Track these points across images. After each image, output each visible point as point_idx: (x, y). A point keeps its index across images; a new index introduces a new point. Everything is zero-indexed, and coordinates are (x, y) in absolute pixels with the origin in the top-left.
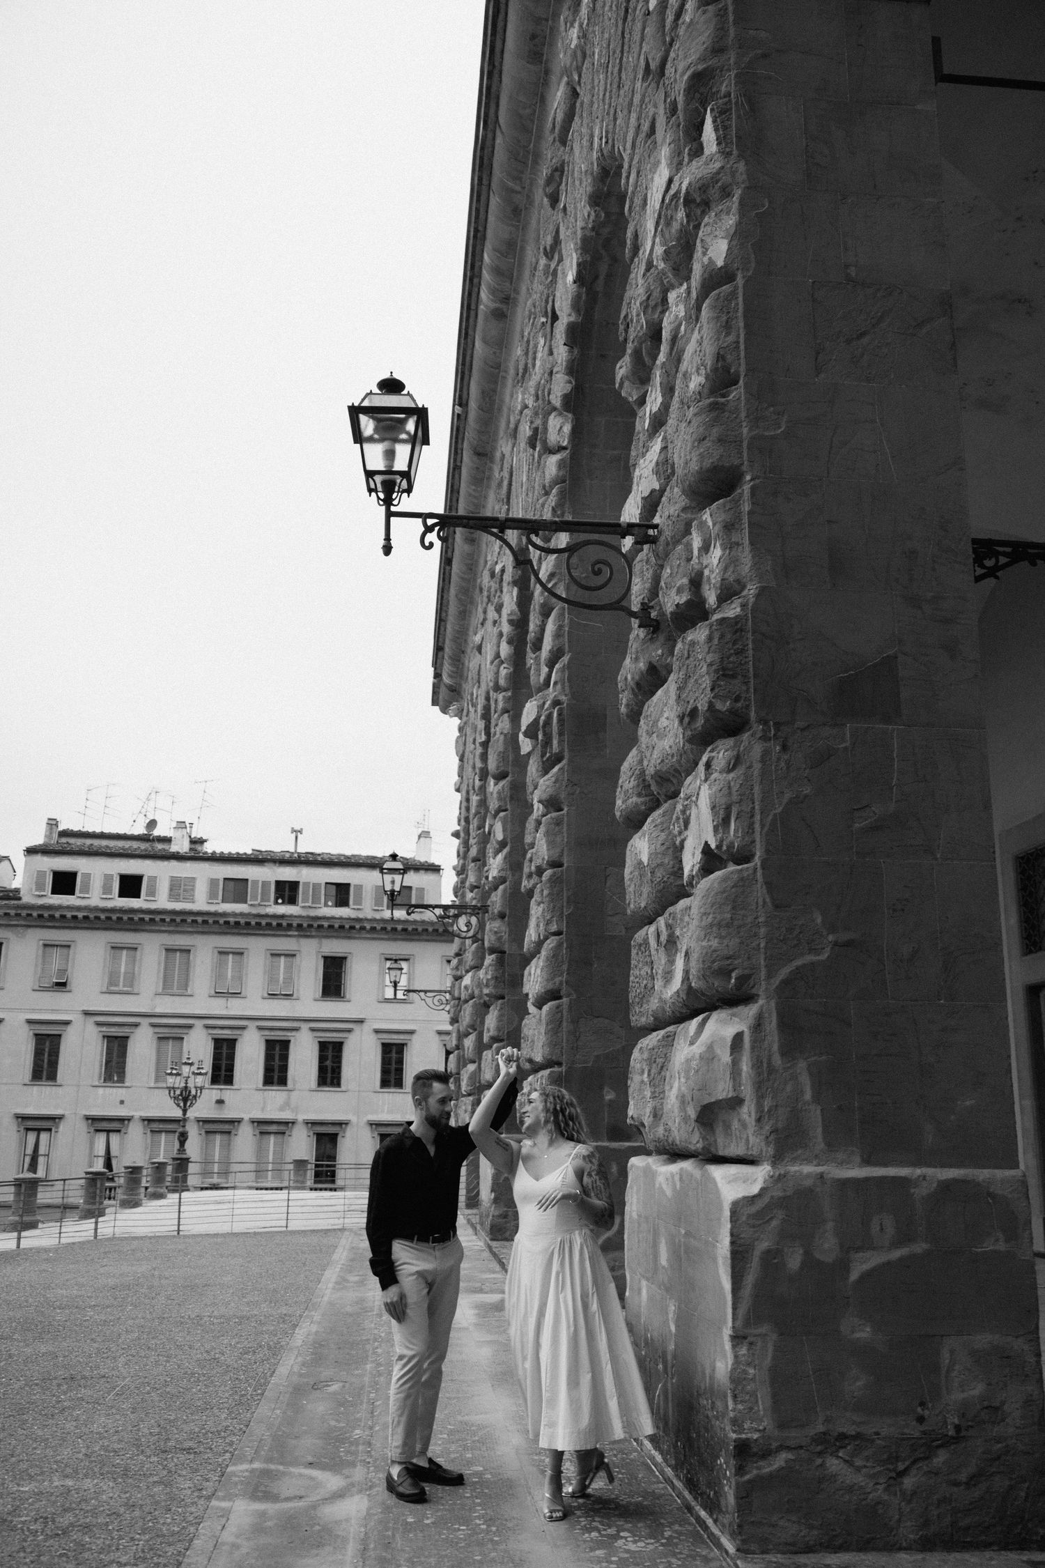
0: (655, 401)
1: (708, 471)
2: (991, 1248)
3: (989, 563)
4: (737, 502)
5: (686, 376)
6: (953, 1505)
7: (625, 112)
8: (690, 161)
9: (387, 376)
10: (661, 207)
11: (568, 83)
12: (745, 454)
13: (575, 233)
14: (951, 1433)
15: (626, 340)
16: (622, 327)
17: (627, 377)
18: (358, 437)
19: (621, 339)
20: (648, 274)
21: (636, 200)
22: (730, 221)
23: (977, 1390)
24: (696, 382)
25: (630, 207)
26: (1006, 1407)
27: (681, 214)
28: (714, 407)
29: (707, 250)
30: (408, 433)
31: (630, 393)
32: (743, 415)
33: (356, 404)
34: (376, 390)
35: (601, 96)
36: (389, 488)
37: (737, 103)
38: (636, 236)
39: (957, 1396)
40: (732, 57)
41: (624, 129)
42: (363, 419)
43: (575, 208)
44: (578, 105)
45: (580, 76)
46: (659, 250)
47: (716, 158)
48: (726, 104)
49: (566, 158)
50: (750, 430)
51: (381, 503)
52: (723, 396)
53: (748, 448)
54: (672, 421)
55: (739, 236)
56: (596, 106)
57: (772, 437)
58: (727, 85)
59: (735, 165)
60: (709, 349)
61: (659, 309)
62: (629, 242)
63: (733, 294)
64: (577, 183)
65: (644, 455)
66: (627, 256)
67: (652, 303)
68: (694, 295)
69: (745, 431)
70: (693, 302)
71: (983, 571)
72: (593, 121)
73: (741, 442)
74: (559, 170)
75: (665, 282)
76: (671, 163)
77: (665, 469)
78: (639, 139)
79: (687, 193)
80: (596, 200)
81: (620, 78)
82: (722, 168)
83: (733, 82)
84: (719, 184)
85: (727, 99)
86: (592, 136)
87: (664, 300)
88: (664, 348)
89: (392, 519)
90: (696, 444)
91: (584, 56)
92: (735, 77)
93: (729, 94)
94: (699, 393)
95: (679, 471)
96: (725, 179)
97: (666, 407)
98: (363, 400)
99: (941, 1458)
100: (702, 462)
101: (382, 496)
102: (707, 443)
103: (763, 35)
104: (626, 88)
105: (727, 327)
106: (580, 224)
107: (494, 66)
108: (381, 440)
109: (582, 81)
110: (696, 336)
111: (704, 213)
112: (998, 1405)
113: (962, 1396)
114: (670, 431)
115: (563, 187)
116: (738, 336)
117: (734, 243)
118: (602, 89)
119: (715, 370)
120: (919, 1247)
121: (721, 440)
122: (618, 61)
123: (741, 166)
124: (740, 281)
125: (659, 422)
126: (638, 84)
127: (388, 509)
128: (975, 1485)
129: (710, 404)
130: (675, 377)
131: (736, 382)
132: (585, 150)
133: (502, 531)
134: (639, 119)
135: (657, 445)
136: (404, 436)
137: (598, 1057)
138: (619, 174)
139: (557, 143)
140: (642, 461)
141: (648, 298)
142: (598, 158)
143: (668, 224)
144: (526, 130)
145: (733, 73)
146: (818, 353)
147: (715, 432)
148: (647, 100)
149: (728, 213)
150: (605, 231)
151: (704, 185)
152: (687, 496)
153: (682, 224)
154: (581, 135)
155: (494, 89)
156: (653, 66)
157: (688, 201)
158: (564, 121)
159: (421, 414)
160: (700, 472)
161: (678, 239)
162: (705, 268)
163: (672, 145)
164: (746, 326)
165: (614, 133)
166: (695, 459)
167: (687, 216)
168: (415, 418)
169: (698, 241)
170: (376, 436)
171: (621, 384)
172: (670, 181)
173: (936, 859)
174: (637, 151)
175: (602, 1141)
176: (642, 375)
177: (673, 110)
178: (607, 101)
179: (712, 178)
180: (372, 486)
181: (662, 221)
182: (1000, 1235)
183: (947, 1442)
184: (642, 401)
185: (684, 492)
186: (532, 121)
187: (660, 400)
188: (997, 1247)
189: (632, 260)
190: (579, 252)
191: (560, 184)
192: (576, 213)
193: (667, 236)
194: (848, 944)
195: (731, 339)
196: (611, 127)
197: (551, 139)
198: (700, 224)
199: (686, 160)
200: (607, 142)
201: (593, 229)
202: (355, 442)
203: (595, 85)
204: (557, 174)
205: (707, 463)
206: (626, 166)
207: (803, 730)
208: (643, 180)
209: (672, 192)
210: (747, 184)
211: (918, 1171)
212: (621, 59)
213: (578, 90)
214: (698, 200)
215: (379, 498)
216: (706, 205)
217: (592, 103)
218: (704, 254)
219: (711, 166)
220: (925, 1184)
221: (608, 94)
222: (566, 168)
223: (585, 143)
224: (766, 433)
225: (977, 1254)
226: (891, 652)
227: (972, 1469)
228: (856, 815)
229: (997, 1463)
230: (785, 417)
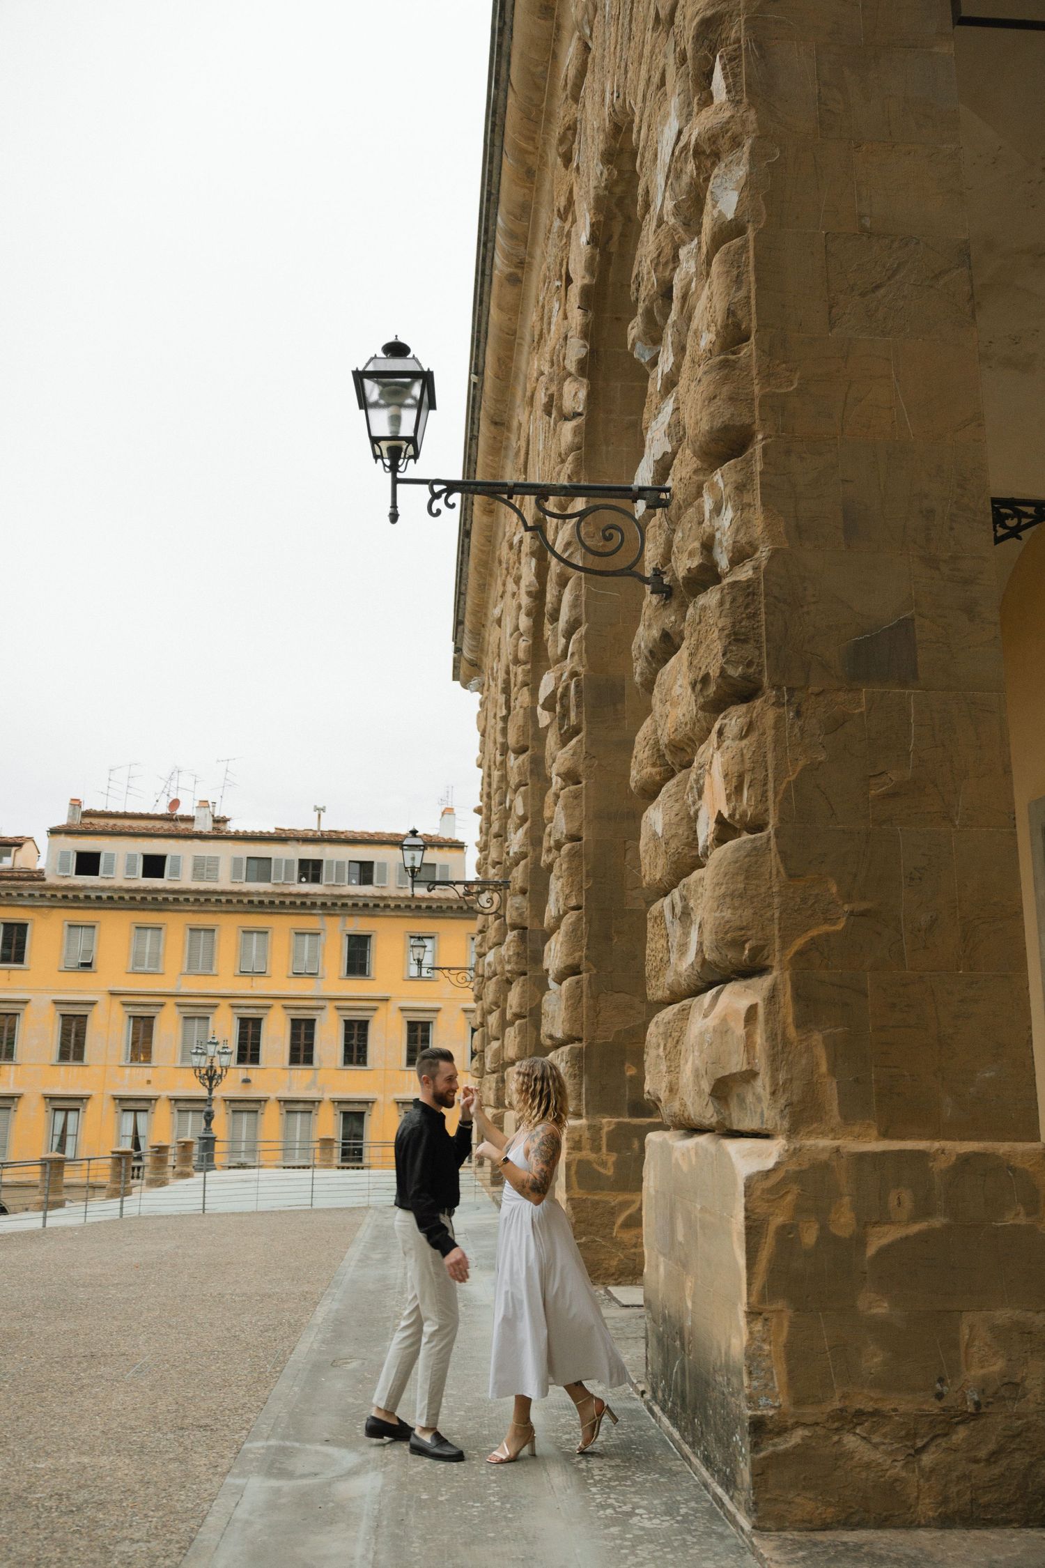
0: (666, 361)
1: (719, 430)
2: (1011, 1222)
3: (1011, 523)
4: (748, 462)
5: (697, 334)
6: (973, 1481)
7: (636, 65)
8: (700, 111)
9: (391, 339)
10: (671, 161)
11: (580, 39)
12: (757, 413)
13: (588, 192)
14: (971, 1409)
15: (637, 299)
16: (633, 287)
17: (639, 338)
18: (363, 403)
19: (633, 298)
20: (659, 230)
21: (646, 155)
22: (741, 172)
23: (998, 1365)
24: (707, 339)
25: (641, 163)
26: (1027, 1383)
27: (691, 167)
28: (724, 364)
29: (717, 202)
30: (414, 398)
31: (642, 354)
32: (754, 372)
33: (360, 369)
34: (381, 354)
35: (612, 49)
36: (395, 454)
37: (746, 49)
38: (648, 192)
39: (976, 1372)
41: (635, 83)
42: (368, 384)
43: (588, 167)
44: (590, 60)
45: (592, 30)
46: (669, 205)
47: (725, 107)
48: (735, 50)
49: (578, 115)
50: (761, 388)
51: (387, 469)
52: (734, 353)
53: (760, 406)
54: (683, 382)
55: (750, 186)
56: (607, 60)
57: (787, 395)
58: (736, 30)
59: (745, 114)
60: (720, 305)
61: (671, 266)
62: (640, 199)
63: (744, 247)
64: (590, 141)
65: (656, 417)
66: (638, 213)
67: (662, 260)
68: (704, 250)
69: (756, 389)
70: (703, 257)
71: (1007, 531)
72: (605, 76)
73: (753, 399)
74: (572, 129)
75: (676, 237)
76: (681, 115)
77: (676, 431)
78: (650, 92)
79: (697, 144)
80: (609, 157)
81: (631, 29)
82: (732, 117)
83: (743, 27)
84: (729, 134)
85: (736, 45)
86: (603, 92)
87: (676, 258)
88: (676, 305)
89: (399, 486)
90: (706, 403)
91: (596, 10)
92: (745, 22)
93: (738, 40)
94: (710, 350)
95: (690, 432)
96: (735, 128)
97: (677, 367)
98: (368, 364)
99: (961, 1434)
100: (712, 421)
101: (388, 462)
102: (718, 402)
104: (637, 39)
105: (738, 281)
106: (593, 183)
107: (505, 23)
108: (387, 405)
109: (594, 35)
110: (706, 292)
111: (714, 164)
112: (1017, 1380)
113: (982, 1372)
114: (681, 391)
115: (576, 146)
116: (749, 291)
117: (745, 194)
118: (613, 42)
119: (725, 326)
120: (938, 1222)
121: (732, 399)
122: (628, 12)
123: (752, 115)
124: (750, 233)
125: (671, 382)
126: (649, 34)
127: (394, 476)
128: (995, 1462)
129: (721, 362)
130: (686, 336)
131: (747, 339)
132: (597, 106)
133: (510, 497)
134: (649, 71)
135: (669, 406)
136: (409, 401)
137: (619, 1032)
138: (630, 130)
139: (570, 101)
140: (654, 423)
141: (659, 255)
142: (610, 114)
143: (678, 177)
144: (538, 88)
145: (742, 19)
146: (831, 307)
147: (726, 390)
148: (657, 50)
149: (738, 164)
150: (618, 190)
151: (713, 136)
152: (698, 457)
153: (692, 177)
154: (593, 91)
155: (504, 48)
156: (662, 14)
157: (698, 153)
158: (576, 77)
159: (427, 378)
160: (710, 432)
161: (689, 193)
162: (715, 220)
163: (682, 96)
164: (757, 280)
165: (625, 86)
166: (705, 419)
167: (698, 168)
168: (421, 381)
169: (708, 194)
170: (382, 402)
171: (634, 345)
172: (680, 132)
173: (954, 826)
174: (648, 104)
175: (623, 1117)
176: (654, 336)
177: (683, 59)
178: (618, 54)
179: (722, 128)
180: (378, 452)
181: (672, 175)
182: (1021, 1209)
183: (966, 1418)
184: (654, 363)
185: (694, 453)
186: (545, 79)
187: (671, 360)
188: (1017, 1222)
189: (643, 218)
190: (592, 211)
191: (574, 142)
192: (588, 172)
193: (677, 190)
194: (863, 914)
195: (742, 293)
196: (622, 80)
197: (564, 96)
198: (710, 176)
199: (695, 109)
200: (618, 97)
201: (606, 187)
202: (361, 408)
203: (606, 38)
204: (570, 132)
205: (718, 423)
206: (637, 120)
208: (653, 133)
209: (681, 144)
210: (758, 134)
211: (937, 1145)
212: (632, 9)
213: (590, 44)
214: (708, 151)
215: (385, 465)
216: (716, 156)
217: (604, 56)
218: (714, 207)
219: (720, 115)
220: (943, 1158)
221: (618, 47)
222: (578, 126)
223: (597, 99)
224: (777, 391)
225: (998, 1228)
226: (908, 615)
227: (992, 1446)
228: (873, 781)
229: (1018, 1440)
230: (798, 375)
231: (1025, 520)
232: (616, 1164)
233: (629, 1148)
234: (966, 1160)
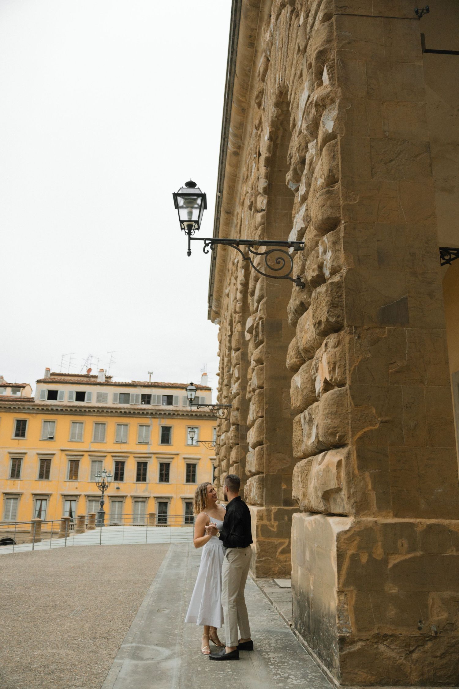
0: (302, 190)
1: (326, 219)
2: (450, 554)
3: (447, 258)
4: (338, 233)
5: (316, 179)
6: (434, 666)
7: (290, 68)
8: (318, 88)
9: (189, 180)
10: (305, 108)
11: (265, 56)
12: (341, 212)
13: (268, 119)
14: (433, 634)
15: (290, 164)
16: (288, 159)
17: (291, 180)
18: (177, 206)
19: (288, 163)
20: (300, 136)
21: (294, 105)
22: (335, 113)
23: (445, 616)
24: (320, 181)
25: (292, 108)
27: (313, 111)
28: (328, 192)
29: (325, 125)
30: (198, 204)
31: (292, 186)
32: (340, 195)
33: (176, 193)
34: (185, 187)
35: (279, 61)
36: (190, 228)
37: (337, 63)
38: (294, 120)
39: (435, 619)
40: (335, 44)
41: (289, 75)
42: (179, 199)
43: (268, 108)
44: (269, 65)
45: (270, 53)
46: (304, 126)
47: (328, 86)
48: (332, 64)
49: (265, 88)
50: (343, 202)
51: (187, 234)
52: (332, 187)
53: (343, 209)
54: (310, 198)
55: (338, 119)
56: (277, 65)
57: (353, 205)
58: (333, 55)
59: (337, 90)
60: (326, 168)
61: (305, 151)
62: (291, 122)
63: (336, 144)
64: (269, 98)
65: (298, 213)
66: (291, 128)
67: (301, 148)
68: (319, 145)
69: (341, 202)
70: (319, 148)
71: (445, 261)
72: (275, 72)
73: (340, 207)
74: (262, 92)
75: (307, 139)
76: (309, 89)
77: (307, 219)
78: (296, 79)
79: (316, 101)
80: (277, 105)
81: (287, 53)
82: (331, 91)
83: (336, 54)
84: (330, 98)
85: (333, 62)
86: (275, 78)
87: (307, 147)
88: (307, 167)
89: (191, 241)
90: (320, 208)
91: (272, 45)
92: (337, 52)
93: (334, 60)
94: (322, 186)
95: (313, 219)
96: (332, 95)
97: (307, 192)
98: (179, 190)
99: (429, 645)
100: (323, 215)
101: (187, 231)
102: (325, 207)
103: (348, 34)
104: (290, 57)
105: (334, 158)
106: (270, 115)
107: (234, 49)
108: (187, 207)
109: (271, 55)
110: (320, 162)
111: (323, 110)
112: (453, 622)
113: (439, 618)
114: (309, 202)
115: (263, 100)
116: (338, 162)
117: (336, 122)
118: (280, 58)
119: (328, 176)
120: (419, 553)
121: (331, 206)
122: (286, 46)
123: (339, 90)
124: (339, 138)
125: (304, 199)
126: (295, 56)
127: (189, 237)
128: (444, 658)
129: (326, 191)
130: (311, 179)
131: (337, 182)
132: (272, 84)
133: (238, 246)
134: (295, 70)
135: (304, 208)
136: (196, 206)
137: (279, 470)
138: (287, 94)
139: (261, 81)
140: (297, 215)
141: (300, 146)
142: (278, 87)
143: (308, 115)
144: (247, 76)
145: (335, 51)
146: (372, 169)
147: (328, 203)
148: (299, 62)
149: (334, 110)
150: (281, 118)
151: (323, 98)
152: (317, 230)
153: (314, 115)
154: (271, 77)
155: (234, 59)
156: (301, 48)
157: (317, 105)
158: (263, 72)
159: (203, 196)
160: (322, 220)
161: (313, 121)
162: (324, 133)
163: (310, 82)
164: (342, 157)
165: (285, 76)
166: (320, 214)
167: (317, 111)
168: (201, 198)
169: (321, 122)
170: (184, 206)
171: (288, 182)
172: (309, 97)
173: (425, 385)
174: (295, 84)
175: (281, 506)
176: (297, 179)
177: (310, 66)
178: (282, 63)
179: (327, 95)
180: (183, 227)
181: (305, 114)
182: (454, 548)
183: (432, 638)
184: (297, 190)
185: (315, 228)
186: (250, 72)
187: (305, 189)
188: (452, 554)
189: (293, 130)
190: (270, 127)
191: (262, 98)
192: (269, 111)
193: (308, 119)
194: (387, 422)
195: (335, 163)
196: (283, 74)
197: (258, 79)
198: (321, 115)
199: (316, 87)
200: (282, 81)
201: (276, 117)
202: (176, 208)
203: (276, 56)
204: (260, 94)
205: (325, 216)
206: (290, 90)
207: (367, 329)
208: (297, 96)
209: (309, 101)
210: (342, 97)
211: (418, 520)
212: (288, 45)
213: (269, 58)
214: (321, 104)
215: (185, 232)
216: (324, 106)
217: (275, 64)
218: (324, 127)
219: (326, 90)
220: (421, 526)
221: (282, 60)
222: (264, 92)
223: (273, 81)
224: (351, 203)
225: (444, 556)
226: (405, 296)
227: (442, 651)
228: (390, 366)
229: (453, 648)
230: (359, 196)
231: (453, 256)
232: (278, 527)
233: (283, 519)
234: (430, 527)
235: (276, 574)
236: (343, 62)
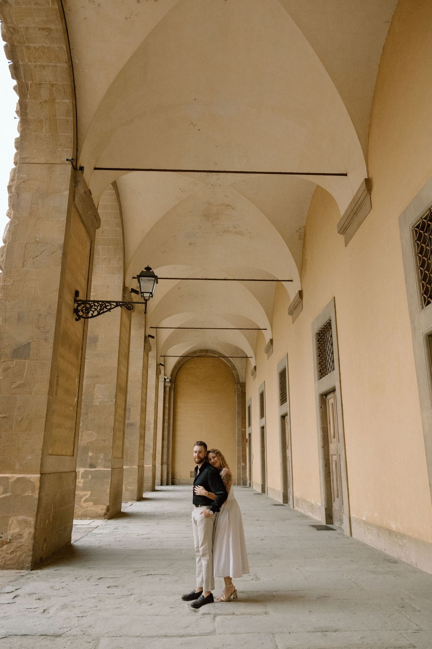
2: (27, 494)
3: (108, 307)
6: (6, 558)
14: (8, 541)
23: (17, 530)
26: (23, 535)
32: (1, 280)
37: (14, 195)
39: (12, 532)
40: (15, 182)
50: (2, 284)
53: (1, 288)
55: (9, 231)
57: (8, 285)
58: (13, 190)
59: (11, 212)
63: (5, 247)
71: (107, 310)
92: (15, 188)
93: (13, 192)
99: (5, 547)
103: (25, 176)
105: (2, 256)
112: (22, 534)
113: (14, 531)
117: (7, 233)
120: (8, 494)
124: (7, 243)
128: (12, 554)
137: (88, 443)
146: (24, 262)
164: (6, 255)
173: (32, 395)
175: (87, 468)
182: (30, 491)
183: (7, 543)
188: (29, 494)
194: (4, 417)
195: (2, 259)
207: (3, 362)
210: (13, 217)
211: (12, 475)
220: (13, 478)
224: (6, 284)
225: (23, 496)
226: (30, 341)
227: (12, 550)
228: (13, 384)
229: (19, 548)
230: (12, 280)
231: (113, 306)
232: (83, 483)
233: (88, 478)
234: (18, 479)
235: (80, 516)
236: (18, 194)
